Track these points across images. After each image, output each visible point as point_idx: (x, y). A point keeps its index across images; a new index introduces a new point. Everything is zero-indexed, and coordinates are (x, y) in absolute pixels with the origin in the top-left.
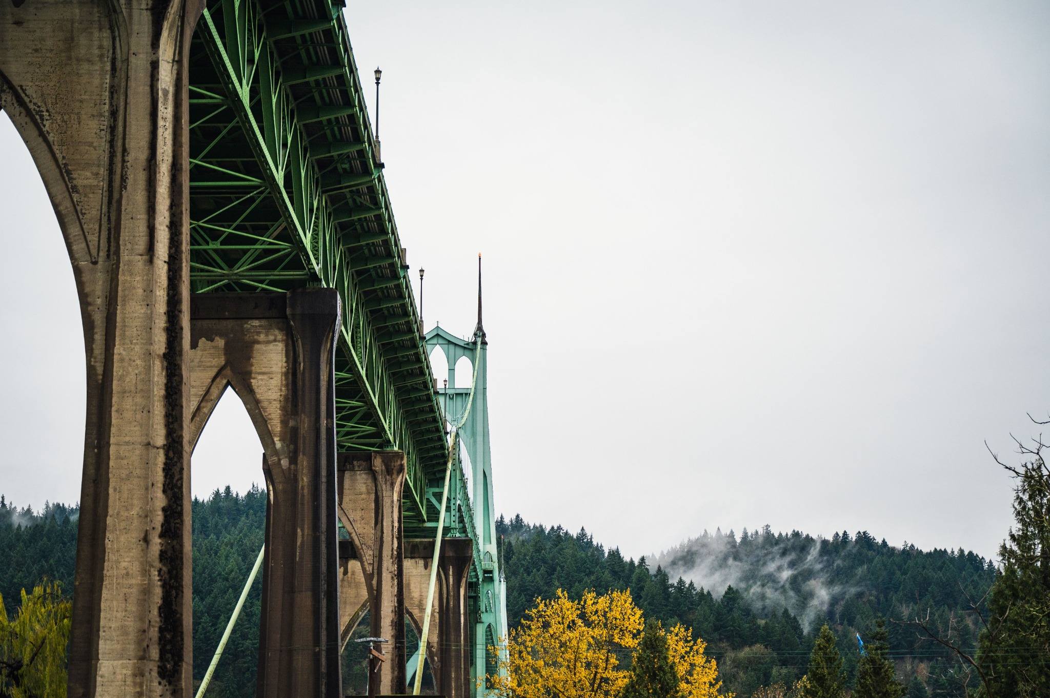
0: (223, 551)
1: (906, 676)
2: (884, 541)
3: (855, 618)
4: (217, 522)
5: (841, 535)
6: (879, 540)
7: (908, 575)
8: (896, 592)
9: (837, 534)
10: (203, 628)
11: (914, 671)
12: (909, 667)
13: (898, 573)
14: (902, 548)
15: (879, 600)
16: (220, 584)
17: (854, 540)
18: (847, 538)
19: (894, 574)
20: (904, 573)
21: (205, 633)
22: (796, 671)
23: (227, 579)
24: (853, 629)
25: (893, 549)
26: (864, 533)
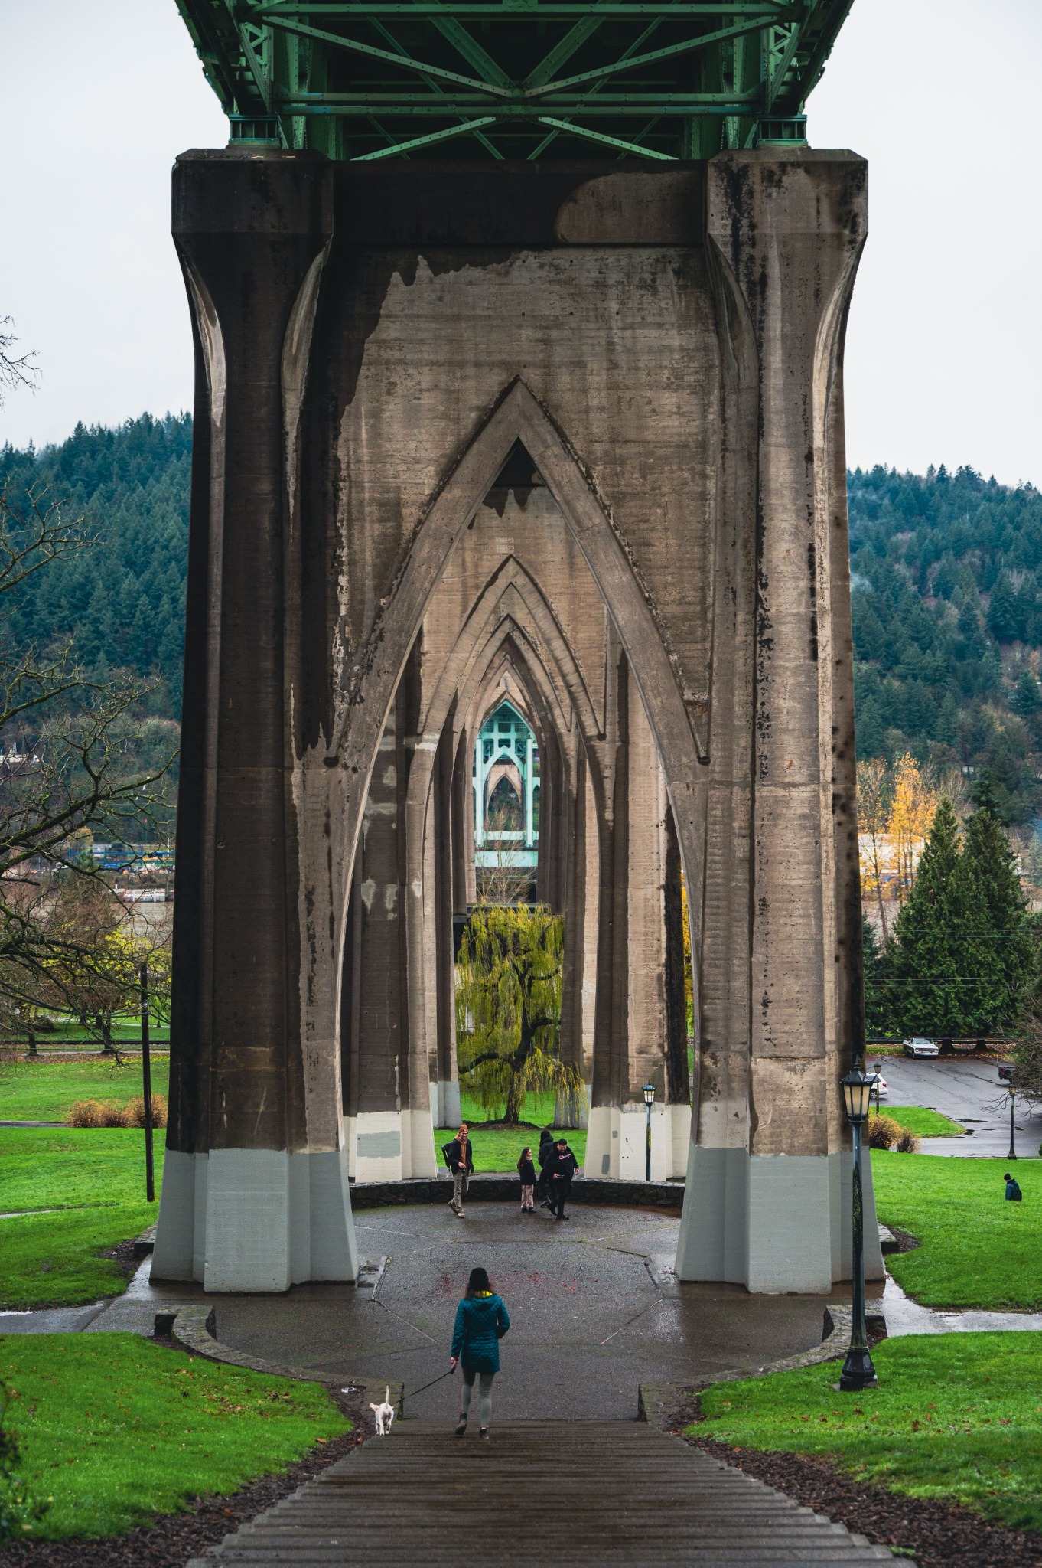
0: (158, 509)
1: (1014, 667)
2: (992, 478)
3: (952, 588)
4: (139, 464)
5: (937, 468)
6: (986, 478)
7: (1022, 531)
8: (1006, 552)
9: (932, 467)
10: (142, 612)
11: (1024, 660)
12: (1018, 655)
13: (1010, 527)
14: (1016, 488)
15: (983, 562)
16: (159, 554)
17: (954, 475)
18: (944, 474)
19: (1003, 528)
20: (1017, 528)
21: (144, 619)
22: (879, 666)
23: (166, 547)
24: (949, 605)
25: (1005, 488)
26: (967, 467)
